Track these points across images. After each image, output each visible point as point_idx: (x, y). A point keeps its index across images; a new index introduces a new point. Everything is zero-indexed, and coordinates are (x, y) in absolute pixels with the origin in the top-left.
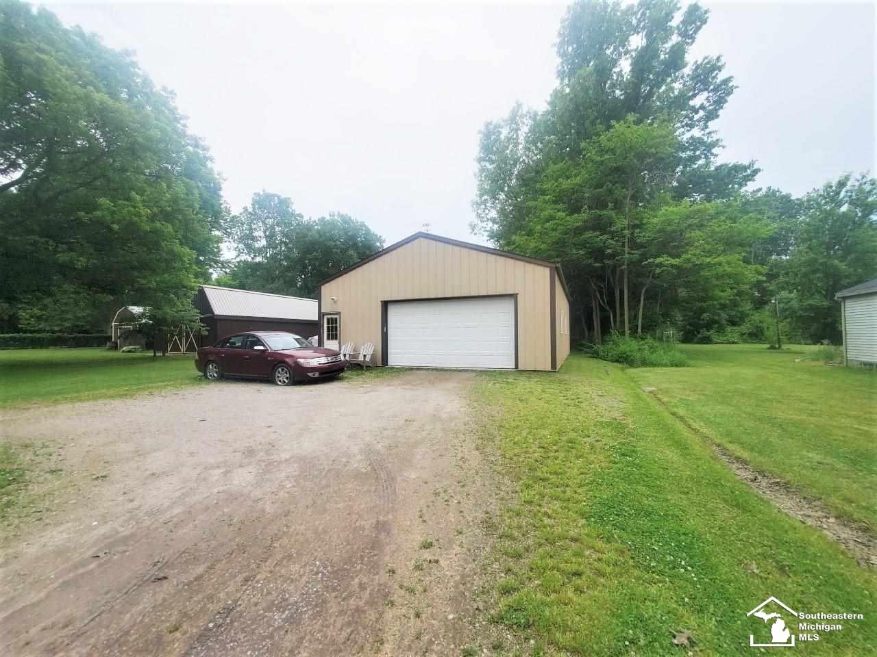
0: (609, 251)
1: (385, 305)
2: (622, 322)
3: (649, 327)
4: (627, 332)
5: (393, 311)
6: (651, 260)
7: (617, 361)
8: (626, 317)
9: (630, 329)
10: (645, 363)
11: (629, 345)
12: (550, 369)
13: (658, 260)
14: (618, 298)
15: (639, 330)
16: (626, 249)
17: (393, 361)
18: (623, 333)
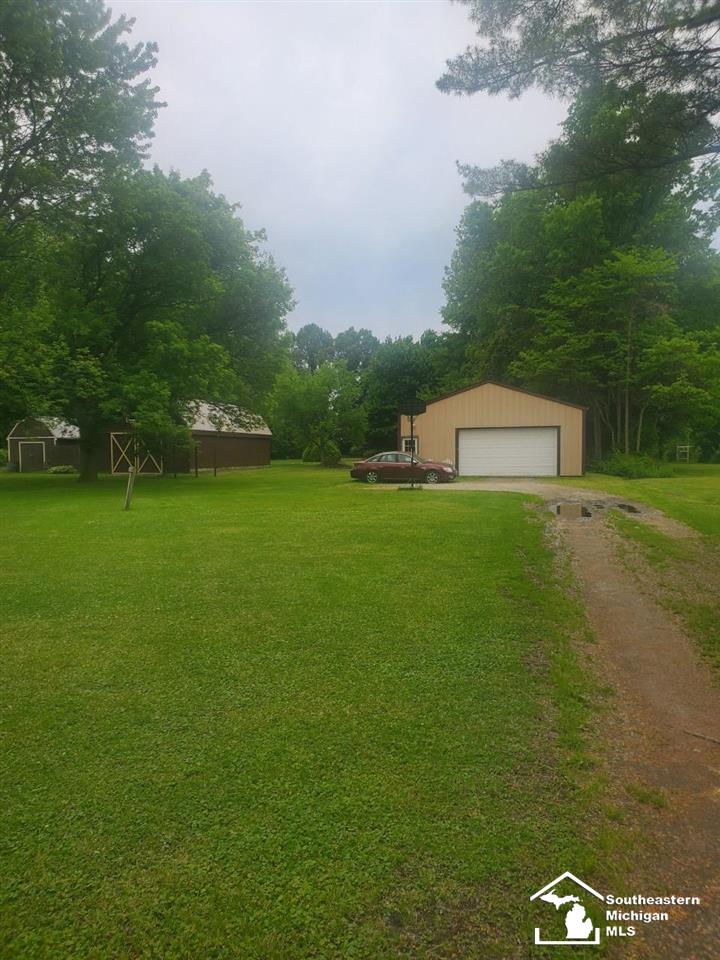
0: (612, 373)
1: (458, 431)
2: (623, 439)
3: (645, 446)
4: (627, 449)
5: (463, 436)
6: (648, 387)
7: (619, 475)
8: (627, 435)
9: (630, 447)
10: (641, 476)
11: (628, 461)
12: (580, 474)
13: (655, 387)
14: (619, 418)
15: (638, 447)
16: (628, 373)
17: (463, 472)
18: (623, 451)
